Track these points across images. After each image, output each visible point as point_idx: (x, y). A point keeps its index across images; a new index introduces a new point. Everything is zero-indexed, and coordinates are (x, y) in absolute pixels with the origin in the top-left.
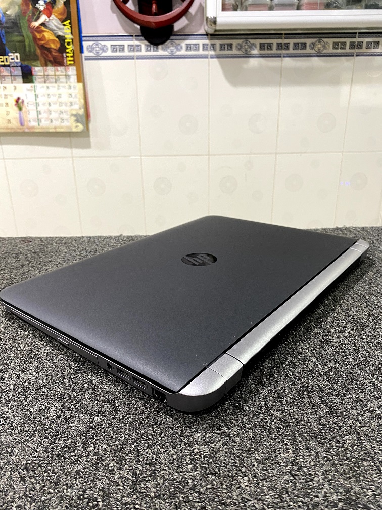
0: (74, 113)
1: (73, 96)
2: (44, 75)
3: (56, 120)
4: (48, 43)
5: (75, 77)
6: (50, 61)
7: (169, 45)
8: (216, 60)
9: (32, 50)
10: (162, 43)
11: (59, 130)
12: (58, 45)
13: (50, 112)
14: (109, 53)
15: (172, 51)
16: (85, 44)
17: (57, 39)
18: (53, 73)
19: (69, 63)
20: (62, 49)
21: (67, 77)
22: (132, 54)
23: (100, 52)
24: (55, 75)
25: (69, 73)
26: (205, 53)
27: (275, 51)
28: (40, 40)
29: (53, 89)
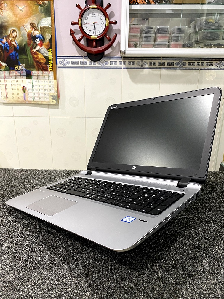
0: (52, 94)
1: (51, 86)
2: (37, 76)
3: (42, 98)
4: (40, 60)
5: (53, 77)
6: (41, 69)
7: (102, 61)
8: (126, 69)
9: (32, 63)
10: (98, 60)
11: (43, 103)
12: (45, 61)
13: (39, 94)
14: (70, 65)
15: (103, 65)
16: (58, 60)
17: (44, 58)
18: (42, 75)
19: (50, 70)
20: (47, 63)
21: (49, 76)
22: (82, 65)
23: (66, 64)
24: (43, 76)
25: (50, 75)
26: (121, 66)
27: (157, 66)
28: (36, 58)
29: (41, 83)
